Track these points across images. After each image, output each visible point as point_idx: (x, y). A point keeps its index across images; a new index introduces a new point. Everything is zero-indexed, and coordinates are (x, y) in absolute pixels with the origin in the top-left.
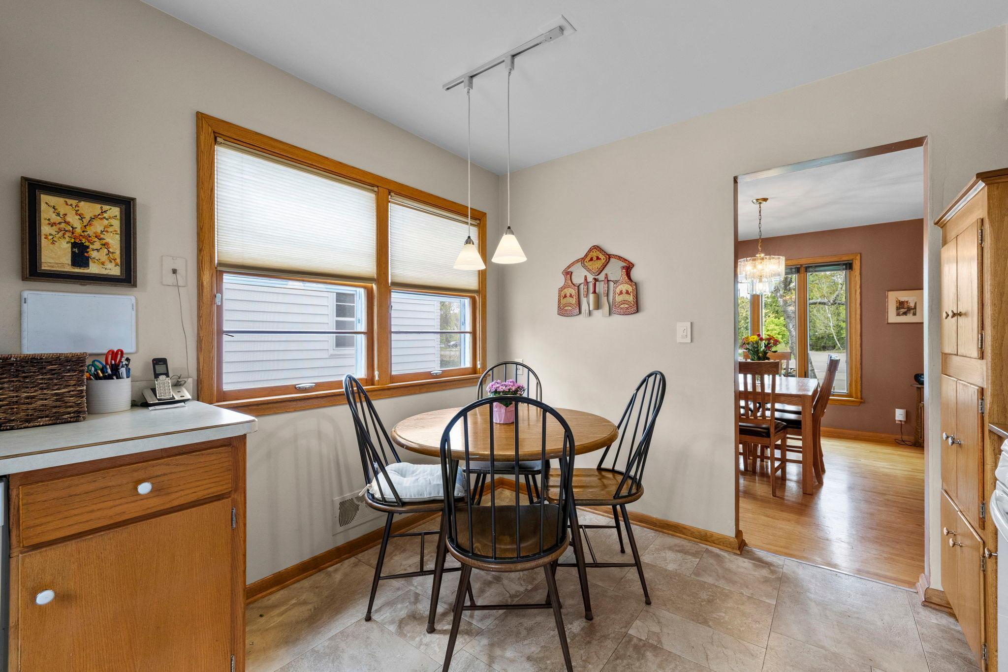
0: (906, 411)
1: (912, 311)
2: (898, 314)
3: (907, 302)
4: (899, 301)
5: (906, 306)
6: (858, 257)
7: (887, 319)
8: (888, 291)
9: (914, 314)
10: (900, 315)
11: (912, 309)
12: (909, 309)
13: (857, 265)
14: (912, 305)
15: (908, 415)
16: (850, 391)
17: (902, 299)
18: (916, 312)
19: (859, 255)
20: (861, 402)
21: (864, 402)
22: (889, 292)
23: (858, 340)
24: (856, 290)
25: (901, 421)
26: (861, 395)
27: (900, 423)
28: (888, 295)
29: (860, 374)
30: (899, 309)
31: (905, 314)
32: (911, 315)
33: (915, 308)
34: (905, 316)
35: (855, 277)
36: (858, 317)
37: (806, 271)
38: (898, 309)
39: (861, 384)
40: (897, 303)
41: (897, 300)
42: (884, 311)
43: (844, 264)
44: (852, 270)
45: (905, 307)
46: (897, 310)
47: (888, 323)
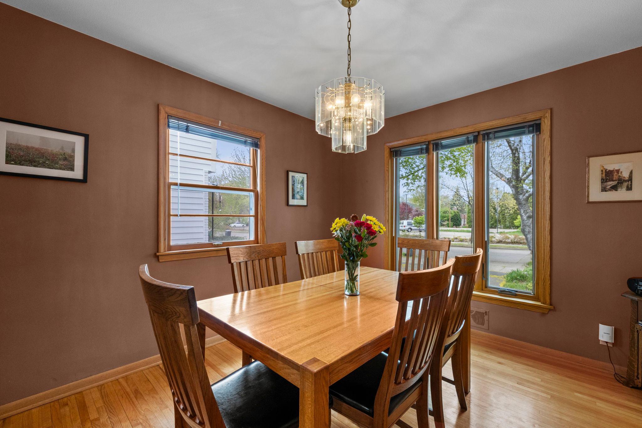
0: (615, 329)
1: (625, 184)
2: (604, 190)
3: (618, 171)
4: (606, 170)
5: (615, 177)
6: (548, 115)
7: (588, 196)
8: (589, 157)
9: (629, 188)
10: (606, 191)
11: (626, 181)
12: (621, 182)
13: (546, 125)
14: (626, 175)
15: (617, 334)
16: (537, 292)
17: (610, 167)
18: (631, 185)
19: (549, 111)
20: (550, 310)
21: (554, 310)
22: (591, 159)
23: (547, 226)
24: (544, 158)
25: (607, 342)
26: (551, 299)
27: (606, 344)
28: (588, 163)
29: (549, 270)
30: (606, 182)
31: (614, 188)
32: (624, 189)
33: (630, 179)
34: (614, 192)
35: (544, 141)
36: (548, 194)
37: (484, 139)
38: (603, 181)
39: (551, 284)
40: (602, 174)
41: (602, 168)
42: (584, 186)
43: (530, 126)
44: (540, 133)
45: (614, 179)
46: (602, 183)
47: (589, 202)
